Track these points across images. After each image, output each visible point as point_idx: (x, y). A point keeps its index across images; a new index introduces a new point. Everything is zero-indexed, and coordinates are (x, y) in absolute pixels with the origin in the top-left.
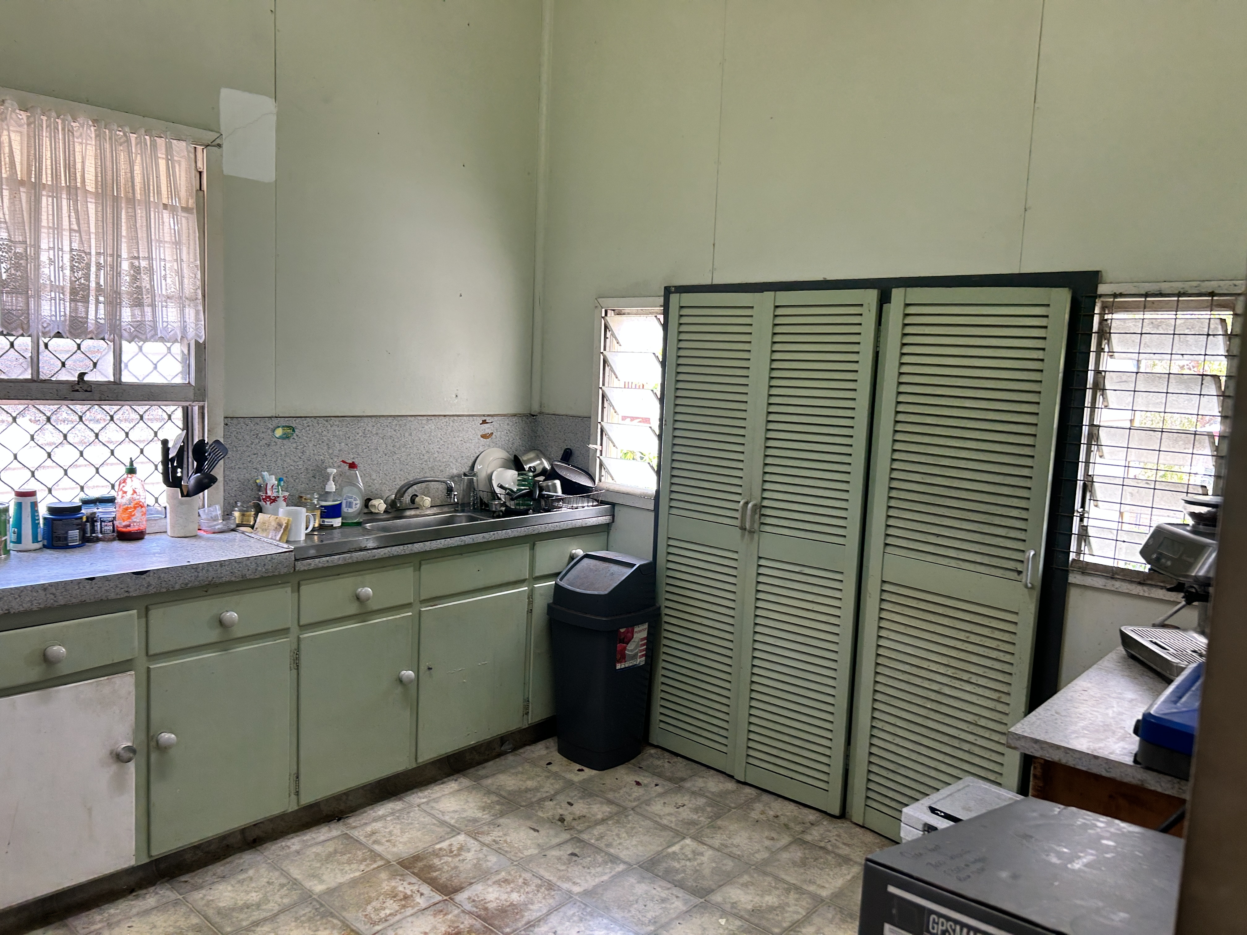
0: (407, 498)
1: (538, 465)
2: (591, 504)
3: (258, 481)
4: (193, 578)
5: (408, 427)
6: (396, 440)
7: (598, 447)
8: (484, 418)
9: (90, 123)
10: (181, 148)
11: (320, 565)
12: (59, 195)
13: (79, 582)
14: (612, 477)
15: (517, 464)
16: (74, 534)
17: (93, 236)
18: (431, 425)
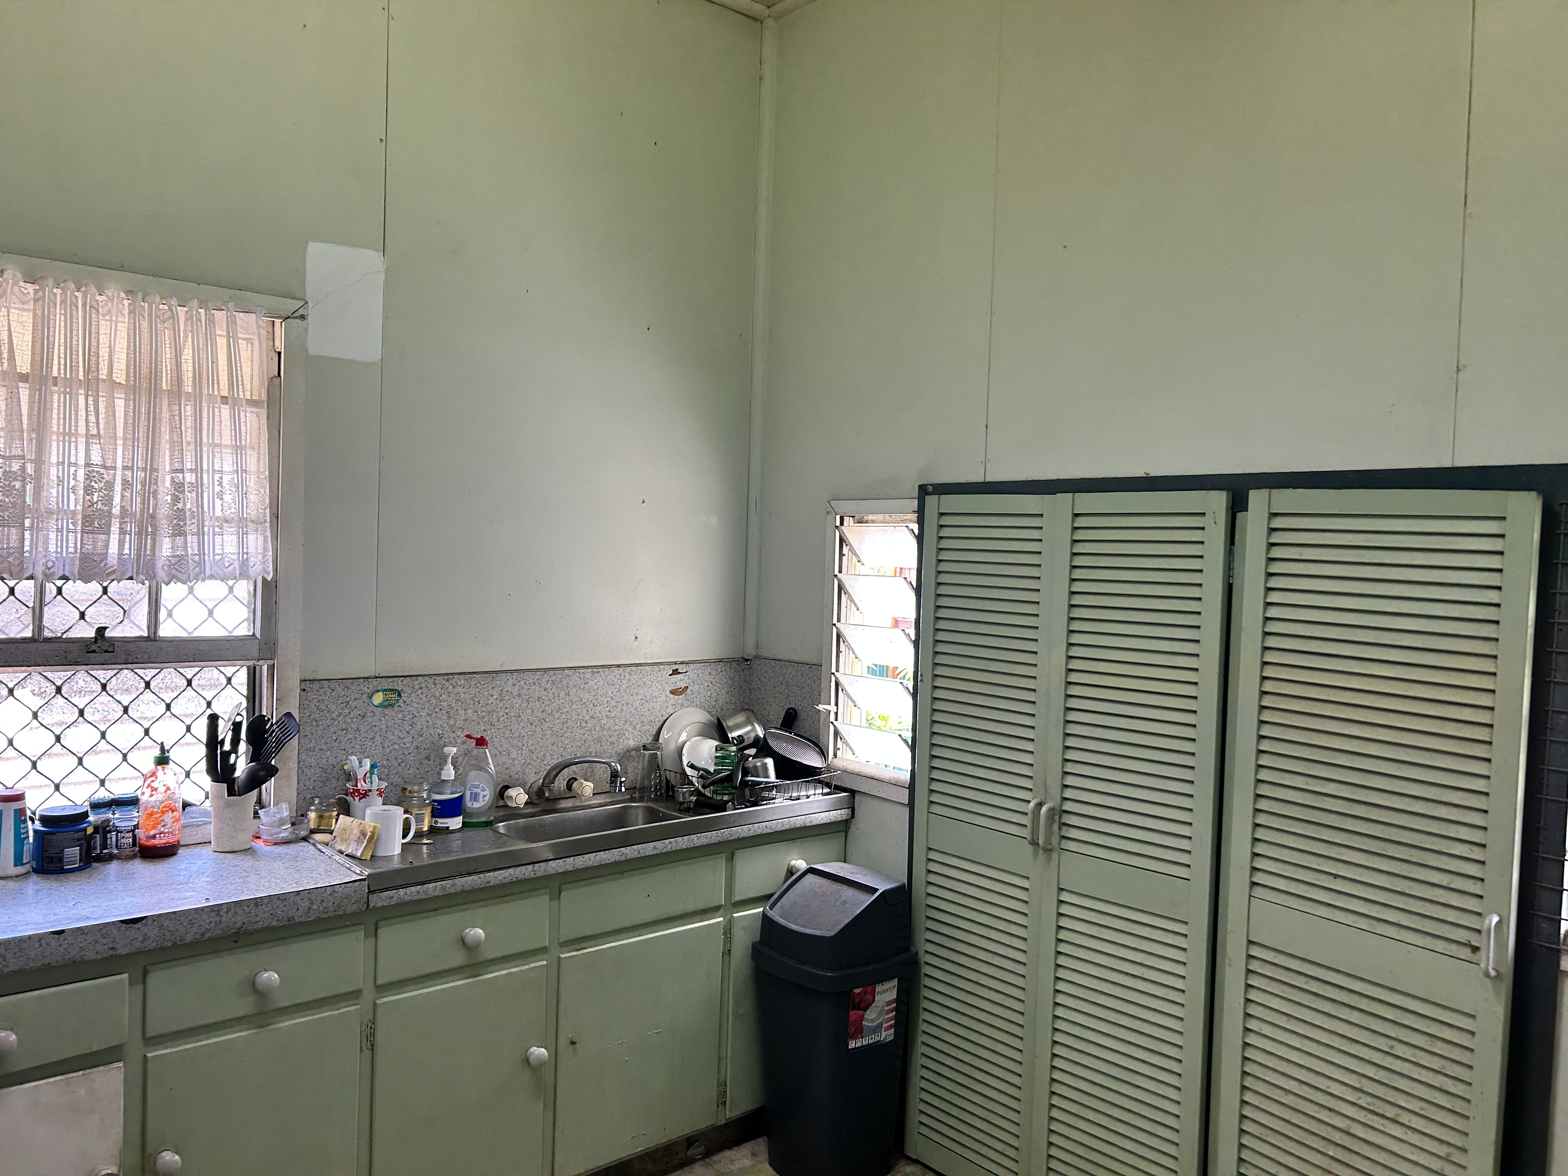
0: (560, 783)
1: (749, 732)
2: (820, 791)
3: (345, 767)
4: (213, 925)
5: (564, 682)
6: (547, 702)
7: (832, 708)
8: (676, 667)
9: (123, 295)
10: (248, 322)
11: (407, 898)
12: (74, 391)
13: (40, 938)
14: (851, 750)
15: (719, 731)
16: (73, 853)
17: (120, 442)
18: (598, 681)
